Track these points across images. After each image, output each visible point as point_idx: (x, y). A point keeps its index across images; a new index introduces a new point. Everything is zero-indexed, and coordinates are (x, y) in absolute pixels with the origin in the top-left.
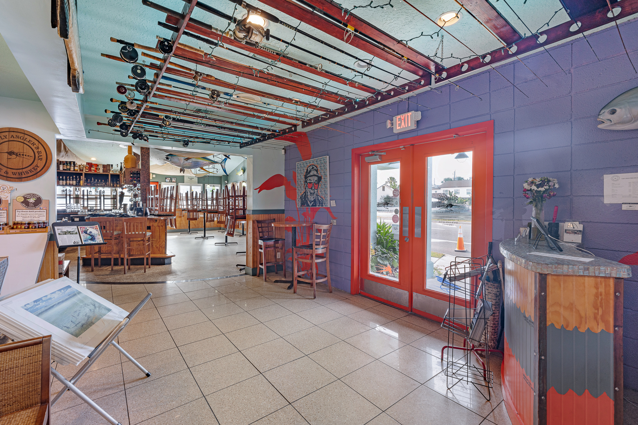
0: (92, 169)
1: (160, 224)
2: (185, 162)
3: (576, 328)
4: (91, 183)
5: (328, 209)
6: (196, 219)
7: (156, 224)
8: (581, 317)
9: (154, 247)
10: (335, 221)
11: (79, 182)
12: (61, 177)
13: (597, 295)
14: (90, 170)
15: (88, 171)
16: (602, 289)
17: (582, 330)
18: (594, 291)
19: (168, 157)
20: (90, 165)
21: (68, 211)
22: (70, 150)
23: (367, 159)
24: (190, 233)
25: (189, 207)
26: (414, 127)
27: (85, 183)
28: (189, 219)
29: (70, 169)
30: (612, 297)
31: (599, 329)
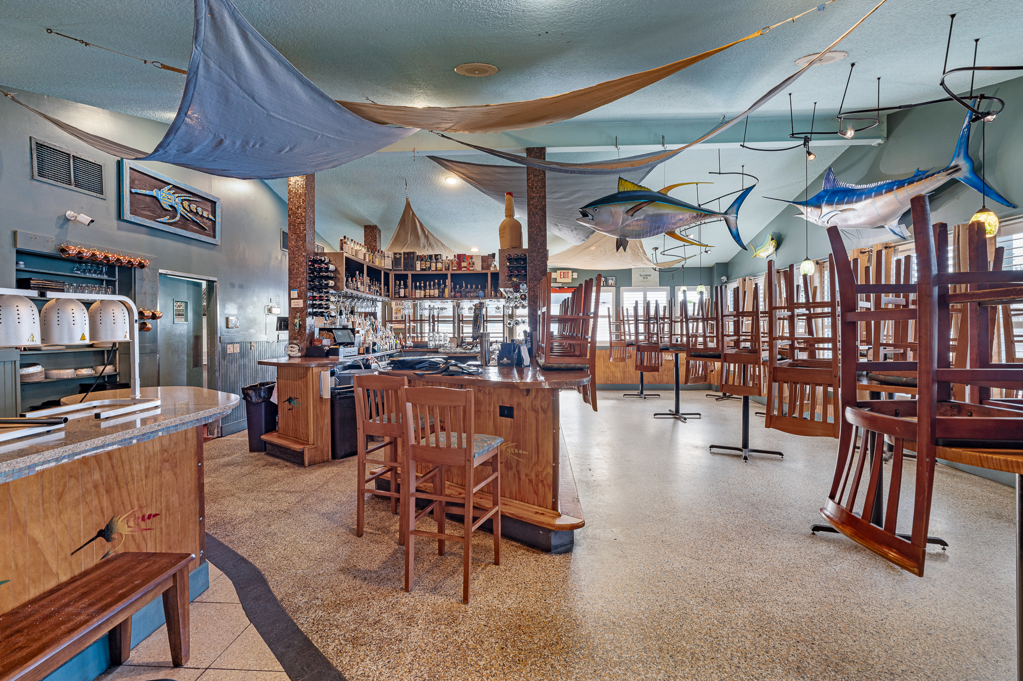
0: (464, 264)
1: (538, 403)
2: (627, 219)
4: (461, 292)
6: (656, 369)
7: (527, 402)
9: (523, 477)
11: (443, 292)
12: (418, 284)
14: (460, 268)
15: (456, 270)
19: (587, 210)
20: (460, 258)
21: (431, 345)
22: (430, 233)
24: (642, 396)
25: (641, 338)
27: (451, 292)
28: (641, 367)
29: (430, 268)
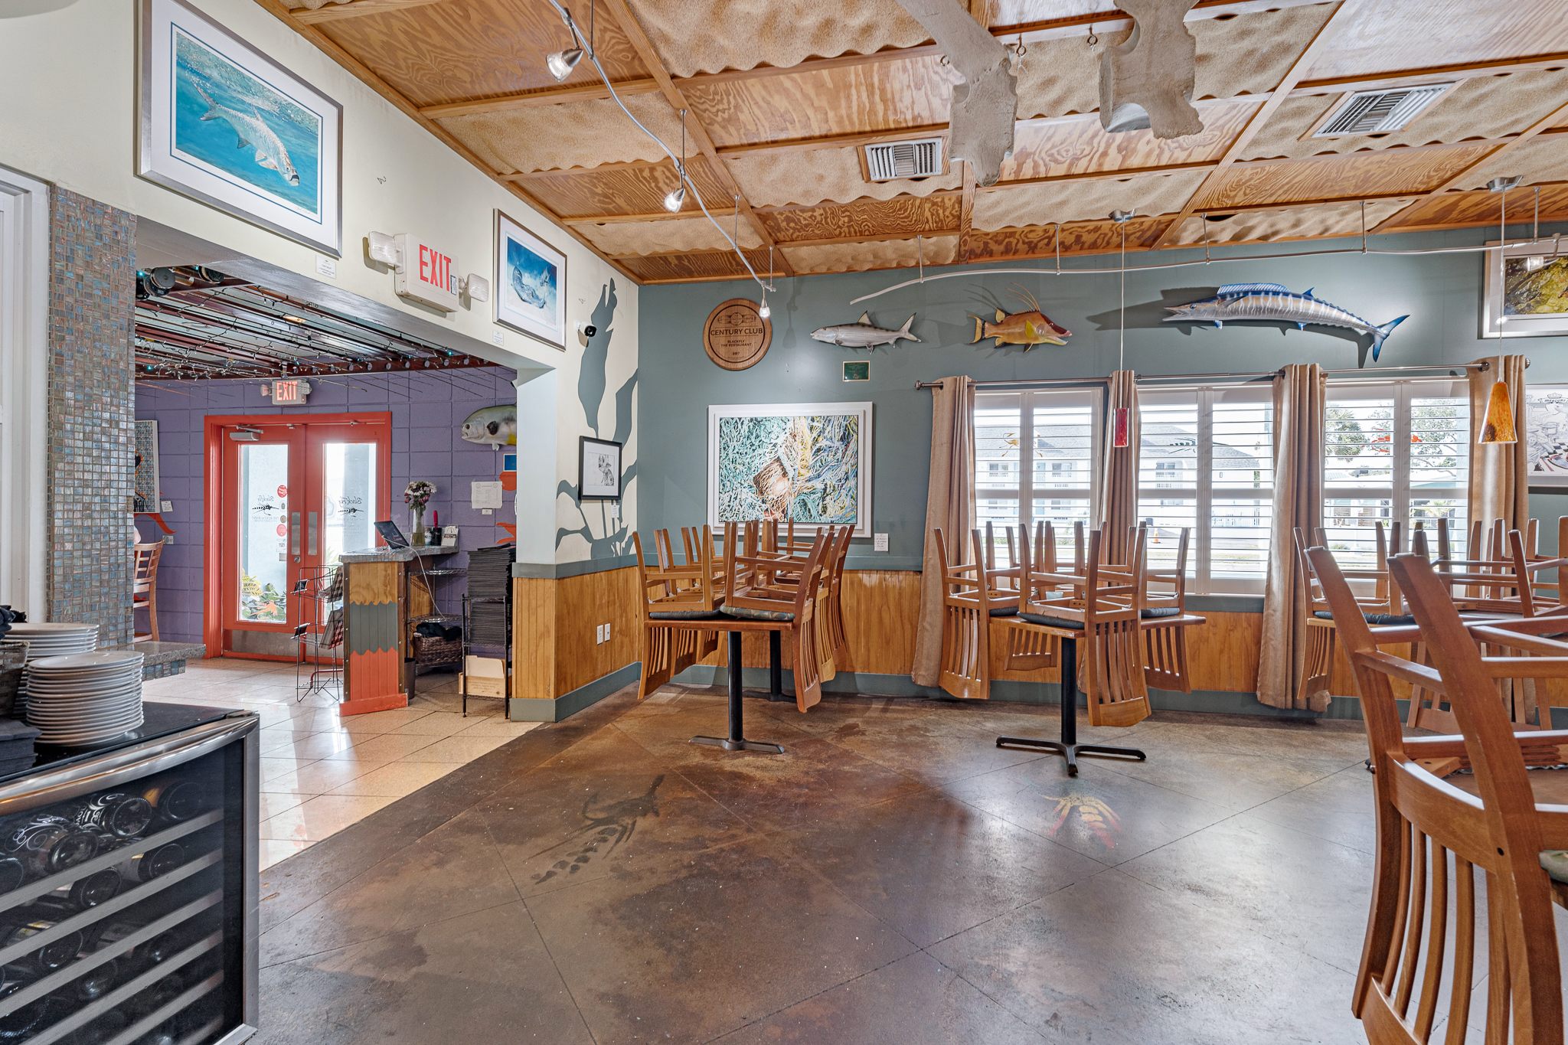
3: (371, 603)
5: (155, 516)
8: (375, 594)
10: (171, 537)
13: (385, 577)
16: (389, 572)
17: (376, 603)
18: (384, 573)
23: (233, 436)
26: (301, 401)
30: (396, 576)
31: (387, 601)
